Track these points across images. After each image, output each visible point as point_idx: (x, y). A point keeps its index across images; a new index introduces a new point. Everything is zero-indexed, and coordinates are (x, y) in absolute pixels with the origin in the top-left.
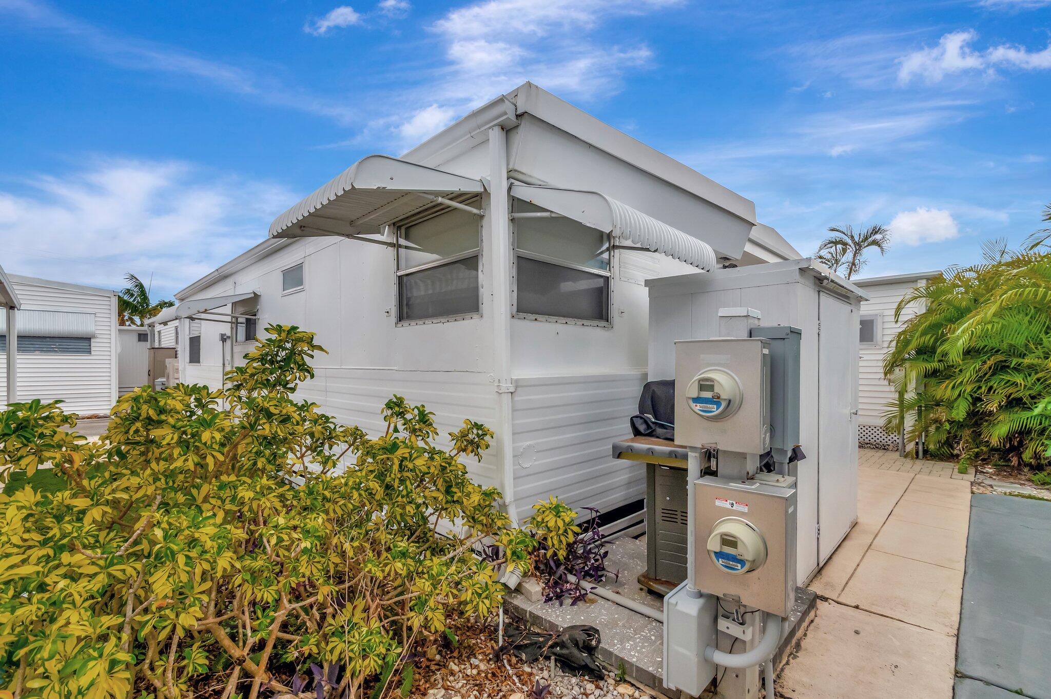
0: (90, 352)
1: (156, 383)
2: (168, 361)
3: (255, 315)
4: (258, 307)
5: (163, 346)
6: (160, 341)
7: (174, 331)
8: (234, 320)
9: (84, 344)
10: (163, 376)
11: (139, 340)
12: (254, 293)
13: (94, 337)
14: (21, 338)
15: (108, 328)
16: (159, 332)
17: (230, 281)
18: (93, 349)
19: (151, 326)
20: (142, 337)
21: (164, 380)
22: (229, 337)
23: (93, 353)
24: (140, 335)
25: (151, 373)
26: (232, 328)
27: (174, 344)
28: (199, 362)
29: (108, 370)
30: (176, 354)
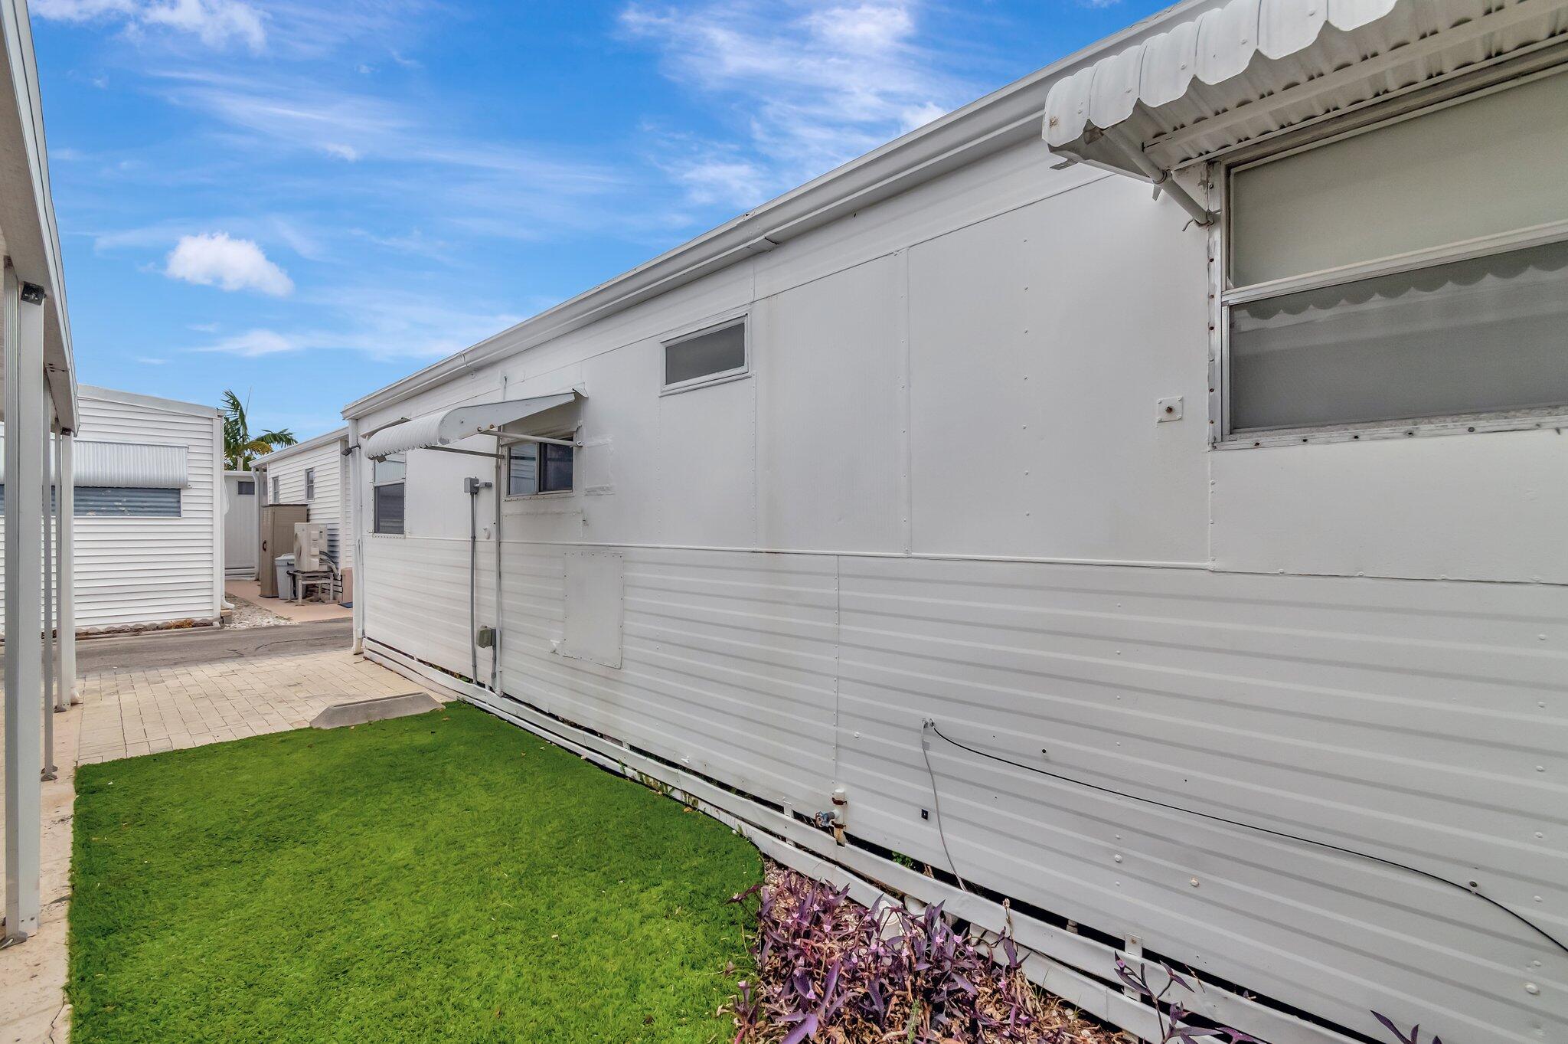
0: (178, 513)
1: (276, 563)
2: (297, 525)
3: (571, 439)
4: (581, 422)
5: (282, 502)
6: (276, 493)
7: (304, 478)
8: (504, 452)
9: (168, 500)
10: (290, 551)
11: (240, 493)
12: (576, 394)
13: (186, 486)
14: (79, 489)
15: (209, 472)
16: (276, 480)
17: (494, 376)
18: (183, 507)
19: (262, 469)
20: (244, 487)
21: (292, 557)
22: (488, 486)
23: (183, 514)
24: (240, 483)
25: (269, 546)
26: (498, 468)
27: (304, 498)
28: (400, 530)
29: (208, 543)
30: (308, 515)
